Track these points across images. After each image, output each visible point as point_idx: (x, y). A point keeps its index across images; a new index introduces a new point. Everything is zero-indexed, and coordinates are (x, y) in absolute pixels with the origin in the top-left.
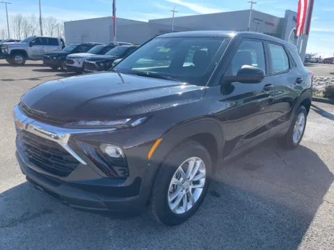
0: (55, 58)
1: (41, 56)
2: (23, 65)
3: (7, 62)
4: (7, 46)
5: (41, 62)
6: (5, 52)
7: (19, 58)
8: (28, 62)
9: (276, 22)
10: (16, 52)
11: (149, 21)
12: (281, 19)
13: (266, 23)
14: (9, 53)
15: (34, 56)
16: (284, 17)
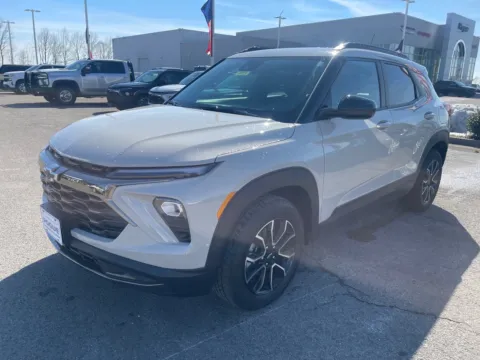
0: (127, 94)
1: (103, 90)
2: (72, 104)
3: (45, 101)
4: (48, 75)
5: (105, 100)
6: (44, 84)
7: (65, 94)
8: (79, 100)
9: (433, 32)
10: (61, 85)
11: (238, 34)
12: (441, 28)
13: (419, 33)
14: (51, 86)
15: (89, 90)
16: (444, 23)
